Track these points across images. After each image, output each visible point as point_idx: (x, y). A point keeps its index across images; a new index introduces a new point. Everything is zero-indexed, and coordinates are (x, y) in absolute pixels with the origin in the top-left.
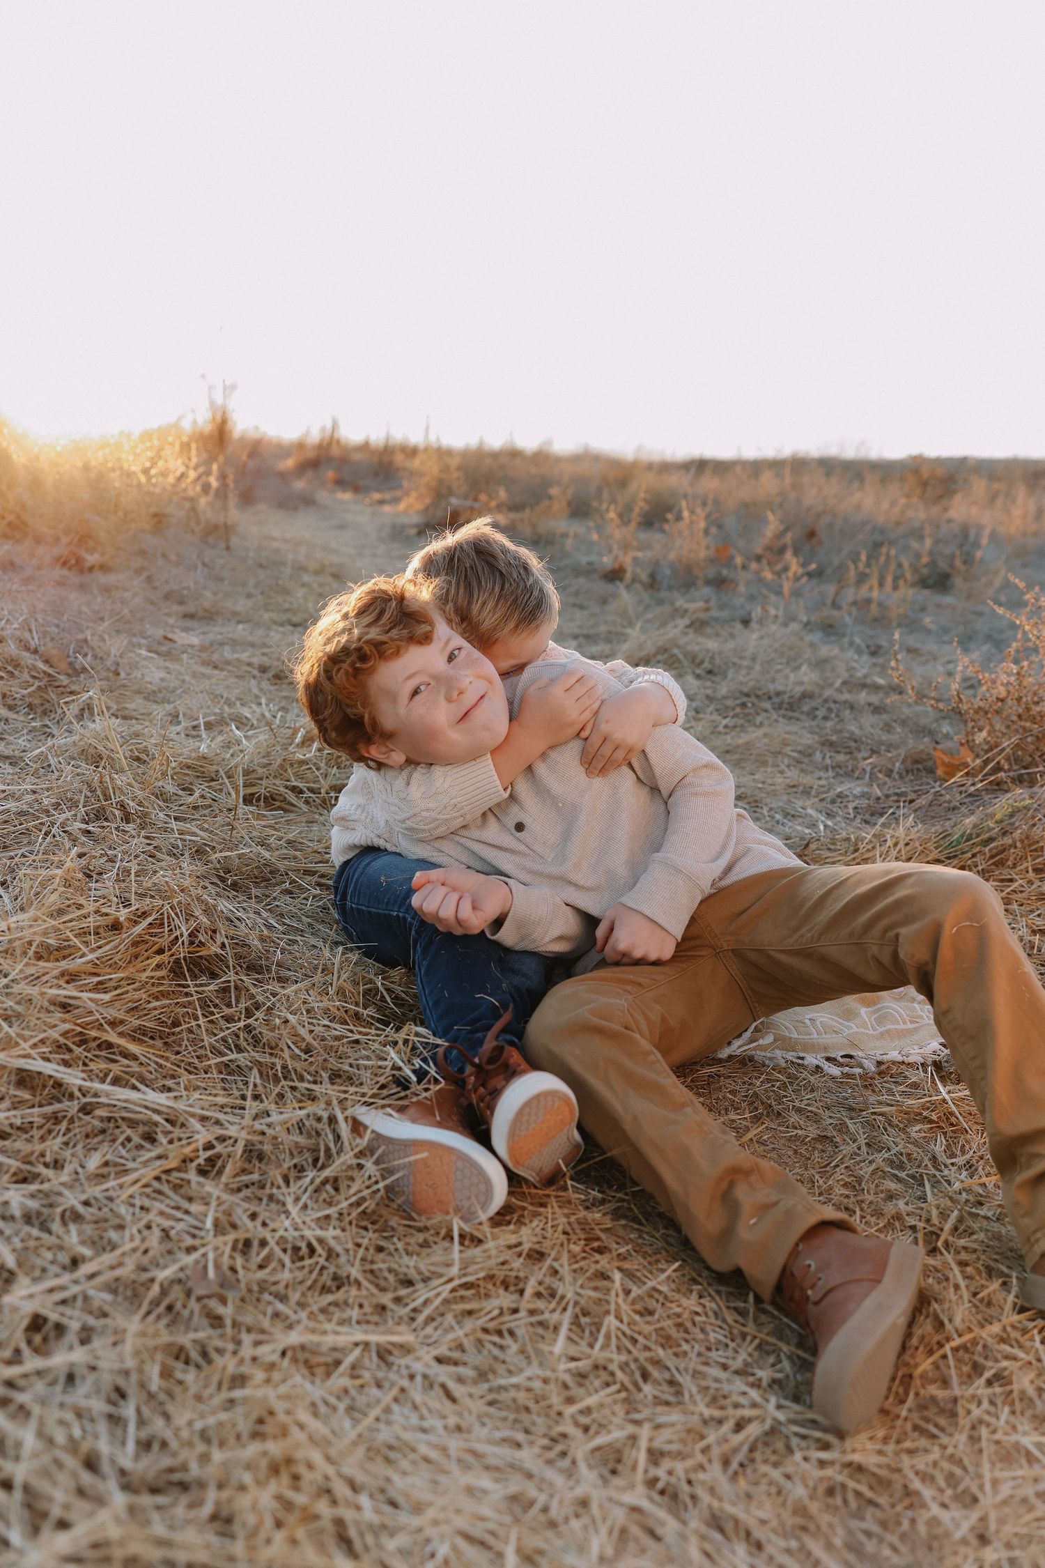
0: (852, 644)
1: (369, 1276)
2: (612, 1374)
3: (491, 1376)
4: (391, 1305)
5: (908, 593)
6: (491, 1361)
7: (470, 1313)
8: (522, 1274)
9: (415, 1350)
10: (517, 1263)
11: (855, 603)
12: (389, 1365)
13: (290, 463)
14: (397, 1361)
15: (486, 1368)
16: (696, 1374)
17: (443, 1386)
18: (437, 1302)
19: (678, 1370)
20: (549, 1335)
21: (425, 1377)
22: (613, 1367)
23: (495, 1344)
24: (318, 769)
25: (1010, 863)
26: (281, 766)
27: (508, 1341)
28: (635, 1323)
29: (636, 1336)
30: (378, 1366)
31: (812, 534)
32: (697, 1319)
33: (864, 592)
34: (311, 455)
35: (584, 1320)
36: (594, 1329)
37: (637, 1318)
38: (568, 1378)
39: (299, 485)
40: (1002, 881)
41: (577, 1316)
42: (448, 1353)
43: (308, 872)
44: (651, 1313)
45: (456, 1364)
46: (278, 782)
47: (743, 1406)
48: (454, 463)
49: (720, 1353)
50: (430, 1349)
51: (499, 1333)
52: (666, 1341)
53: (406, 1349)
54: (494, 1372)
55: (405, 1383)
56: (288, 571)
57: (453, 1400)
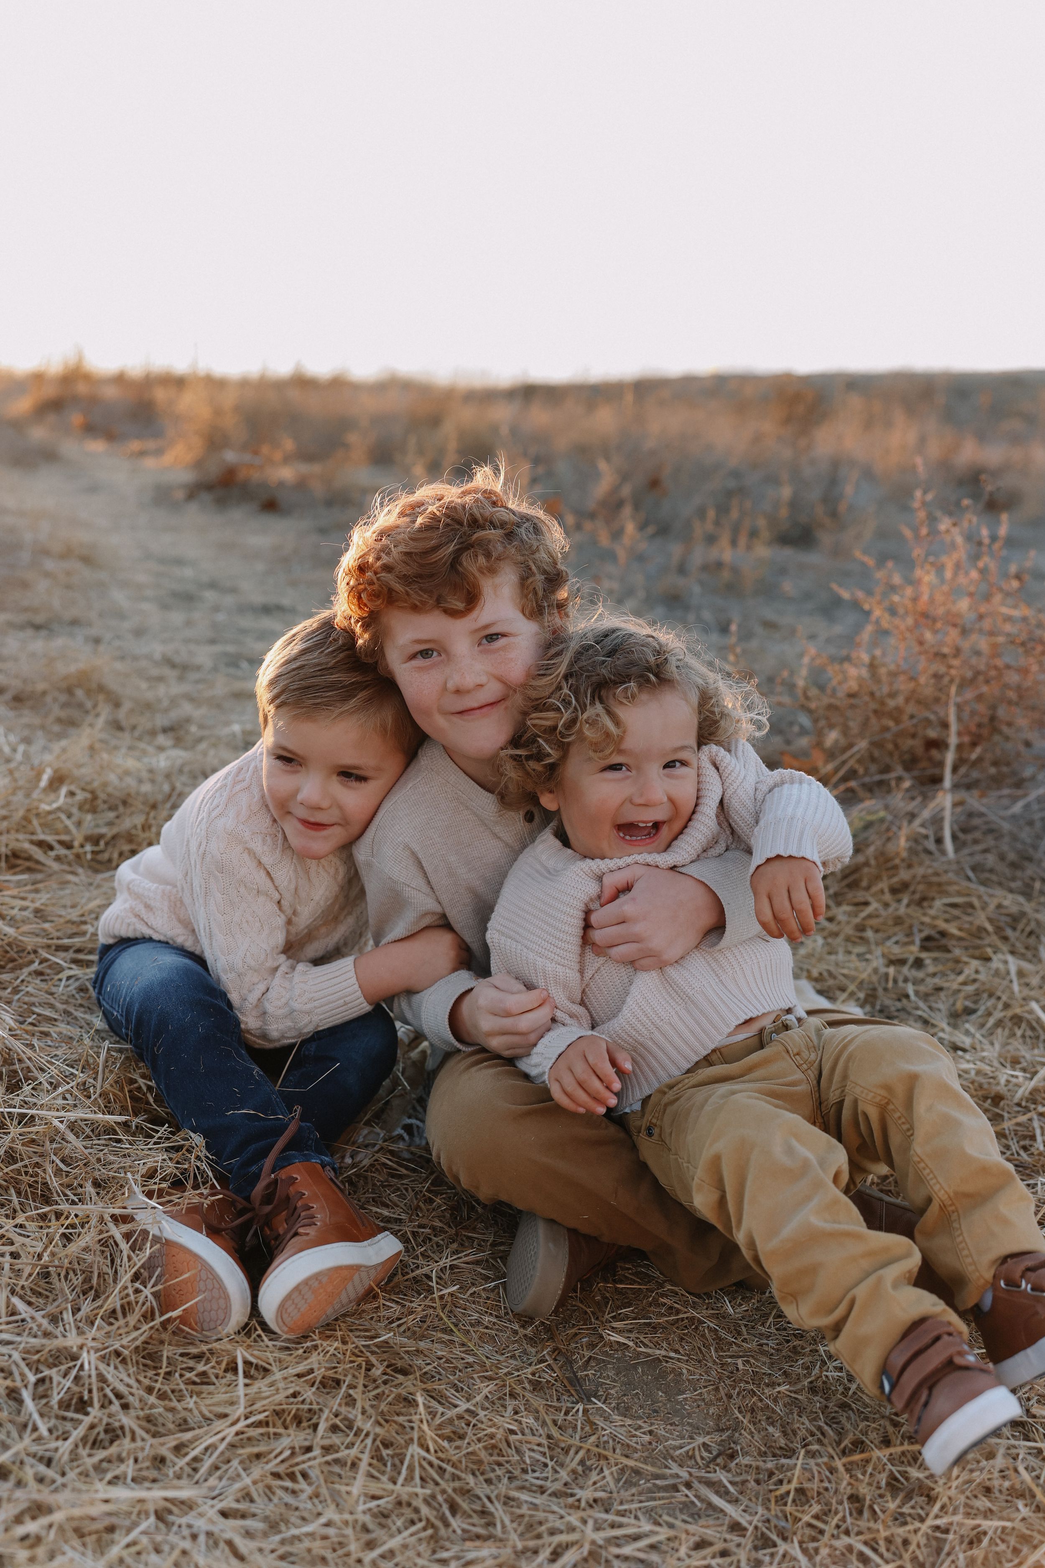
0: (699, 619)
1: (144, 1424)
2: (417, 1510)
3: (283, 1527)
4: (170, 1456)
5: (763, 551)
6: (283, 1510)
7: (258, 1456)
8: (315, 1407)
9: (198, 1506)
10: (309, 1394)
11: (705, 568)
12: (169, 1525)
13: (23, 405)
14: (179, 1521)
15: (278, 1518)
16: (508, 1500)
17: (230, 1543)
18: (222, 1447)
19: (489, 1498)
20: (345, 1472)
21: (209, 1534)
22: (418, 1503)
23: (286, 1489)
24: (69, 816)
25: (864, 883)
26: (26, 819)
27: (302, 1484)
28: (442, 1450)
29: (444, 1465)
30: (157, 1528)
31: (654, 483)
32: (512, 1438)
33: (714, 554)
34: (50, 392)
35: (385, 1452)
36: (397, 1462)
37: (445, 1444)
38: (367, 1519)
39: (38, 434)
40: (857, 904)
41: (378, 1449)
42: (235, 1505)
43: (59, 948)
44: (462, 1437)
45: (243, 1516)
46: (21, 836)
47: (561, 1532)
48: (229, 400)
49: (537, 1475)
50: (215, 1501)
51: (292, 1476)
52: (477, 1468)
53: (187, 1506)
54: (287, 1522)
55: (187, 1544)
56: (25, 556)
57: (241, 1558)
